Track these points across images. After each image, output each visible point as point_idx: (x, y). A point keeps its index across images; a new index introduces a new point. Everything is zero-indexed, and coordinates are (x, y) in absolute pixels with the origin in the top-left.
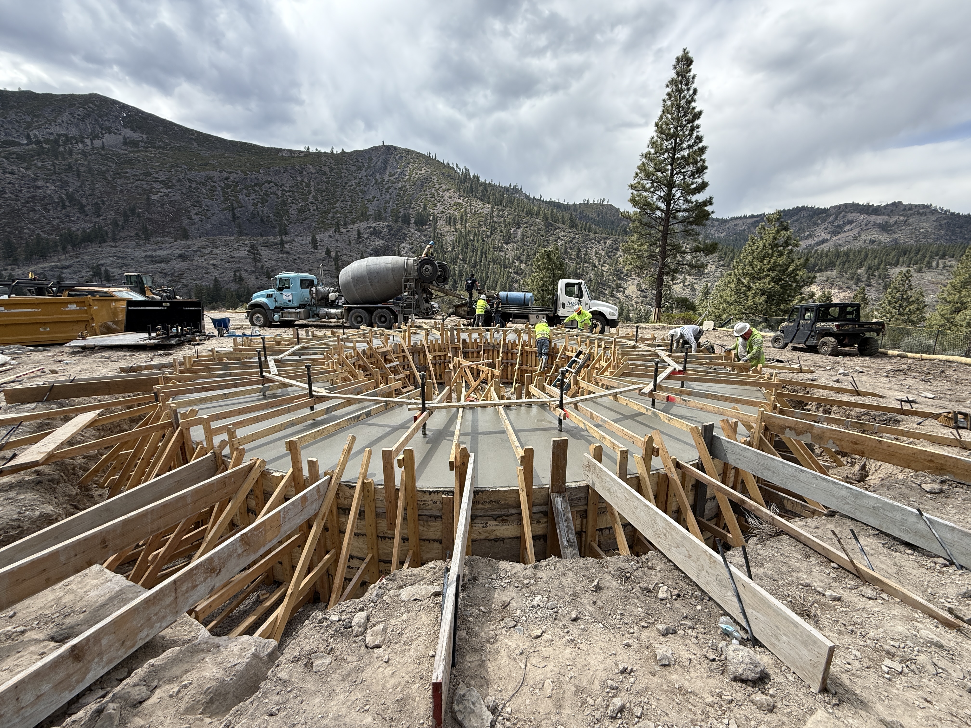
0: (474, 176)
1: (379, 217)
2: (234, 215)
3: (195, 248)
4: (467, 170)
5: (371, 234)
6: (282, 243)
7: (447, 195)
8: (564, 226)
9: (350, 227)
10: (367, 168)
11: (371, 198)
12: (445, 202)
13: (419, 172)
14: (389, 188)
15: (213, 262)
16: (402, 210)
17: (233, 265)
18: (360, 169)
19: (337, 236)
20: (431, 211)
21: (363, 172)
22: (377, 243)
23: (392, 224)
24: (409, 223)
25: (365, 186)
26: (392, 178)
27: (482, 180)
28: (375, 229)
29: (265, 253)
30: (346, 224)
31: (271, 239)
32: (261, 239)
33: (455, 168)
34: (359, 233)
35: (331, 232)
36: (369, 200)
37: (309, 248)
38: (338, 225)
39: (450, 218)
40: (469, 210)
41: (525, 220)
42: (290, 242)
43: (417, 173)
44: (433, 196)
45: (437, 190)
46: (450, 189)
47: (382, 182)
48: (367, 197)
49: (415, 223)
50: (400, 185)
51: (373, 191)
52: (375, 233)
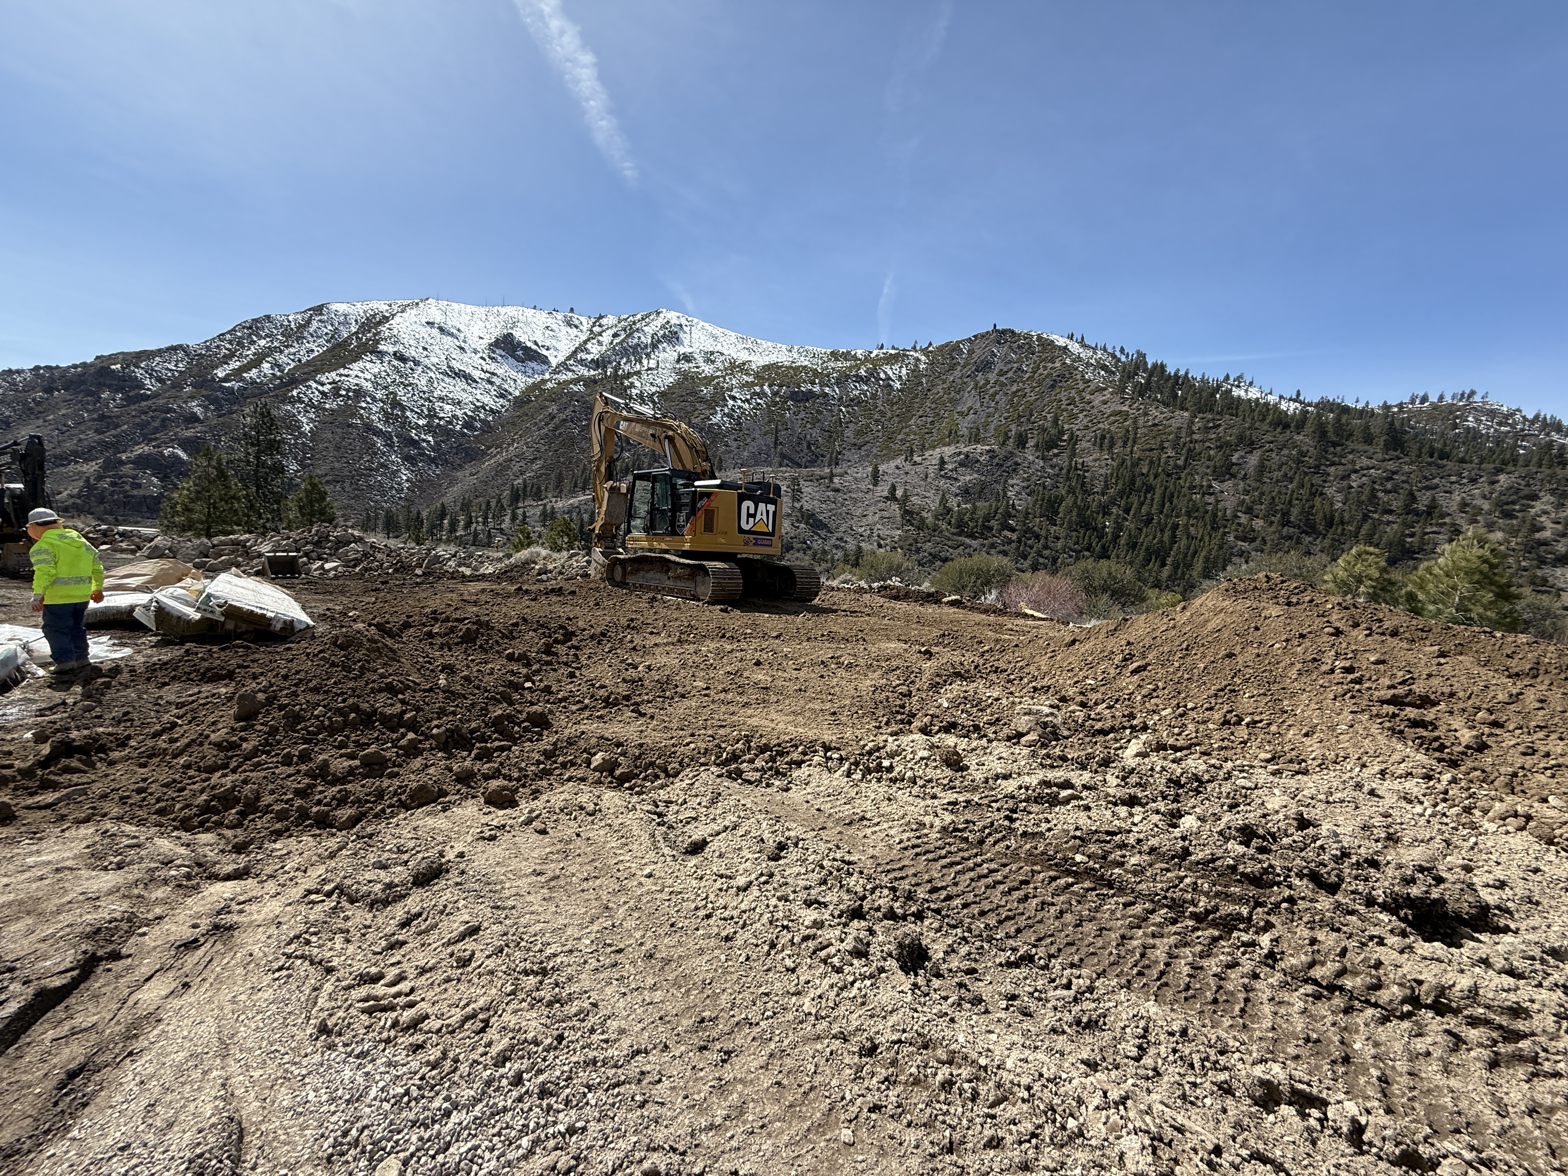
0: (1155, 366)
1: (975, 438)
2: (777, 438)
4: (1142, 356)
5: (962, 464)
6: (831, 476)
7: (1098, 399)
8: (1367, 447)
9: (927, 454)
10: (964, 367)
11: (965, 409)
12: (1095, 411)
13: (1050, 365)
14: (996, 393)
16: (1013, 427)
18: (952, 368)
19: (908, 467)
20: (1066, 427)
21: (957, 373)
22: (968, 478)
23: (994, 448)
24: (1024, 447)
25: (958, 393)
26: (1002, 379)
27: (1171, 370)
28: (967, 456)
29: (807, 489)
30: (923, 448)
31: (817, 471)
32: (804, 471)
33: (1118, 354)
34: (942, 462)
35: (899, 461)
36: (961, 414)
37: (867, 484)
38: (912, 452)
39: (1103, 437)
40: (1141, 422)
41: (1268, 437)
42: (841, 475)
43: (1045, 368)
44: (1072, 401)
45: (1080, 392)
46: (1105, 389)
47: (985, 385)
48: (959, 409)
49: (1036, 446)
50: (1014, 388)
51: (969, 400)
52: (968, 462)
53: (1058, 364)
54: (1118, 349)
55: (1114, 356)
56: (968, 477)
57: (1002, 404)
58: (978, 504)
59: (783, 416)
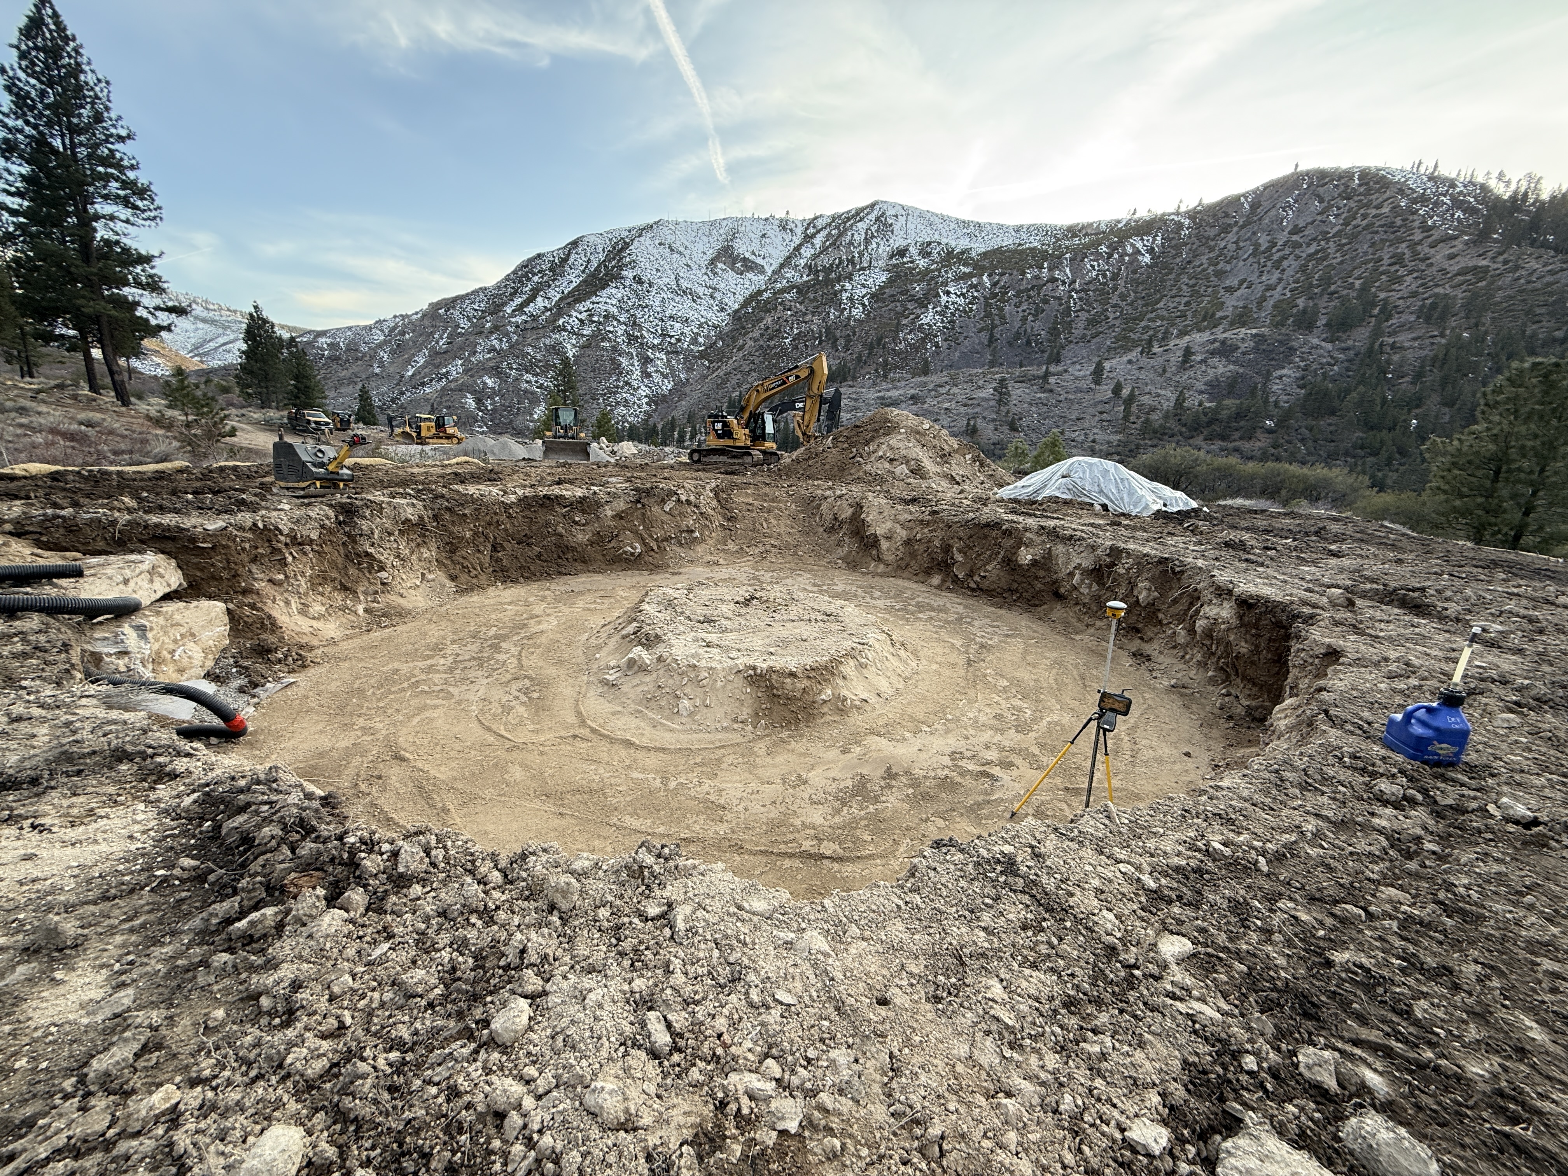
1: (1242, 319)
3: (931, 386)
5: (1213, 353)
6: (1047, 374)
7: (1441, 253)
9: (1172, 343)
10: (1242, 227)
11: (1235, 283)
12: (1433, 270)
14: (1284, 258)
15: (946, 405)
16: (1301, 301)
17: (971, 411)
18: (1226, 229)
19: (1144, 360)
20: (1382, 295)
21: (1232, 237)
22: (1221, 370)
23: (1265, 330)
24: (1310, 327)
25: (1228, 262)
26: (1295, 238)
28: (1224, 343)
29: (1018, 392)
30: (1166, 337)
31: (1033, 370)
32: (1018, 371)
34: (1188, 352)
35: (1134, 354)
36: (1228, 289)
37: (1088, 383)
38: (1151, 341)
42: (1059, 374)
43: (1364, 216)
44: (1398, 260)
45: (1413, 245)
46: (1455, 238)
47: (1269, 249)
48: (1228, 283)
49: (1328, 325)
50: (1312, 250)
51: (1242, 270)
52: (1225, 350)
53: (1385, 210)
54: (1495, 174)
55: (1483, 187)
56: (1221, 368)
57: (1290, 272)
58: (1226, 402)
59: (1001, 309)
